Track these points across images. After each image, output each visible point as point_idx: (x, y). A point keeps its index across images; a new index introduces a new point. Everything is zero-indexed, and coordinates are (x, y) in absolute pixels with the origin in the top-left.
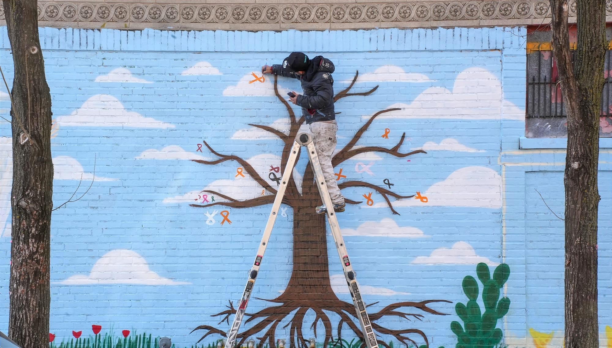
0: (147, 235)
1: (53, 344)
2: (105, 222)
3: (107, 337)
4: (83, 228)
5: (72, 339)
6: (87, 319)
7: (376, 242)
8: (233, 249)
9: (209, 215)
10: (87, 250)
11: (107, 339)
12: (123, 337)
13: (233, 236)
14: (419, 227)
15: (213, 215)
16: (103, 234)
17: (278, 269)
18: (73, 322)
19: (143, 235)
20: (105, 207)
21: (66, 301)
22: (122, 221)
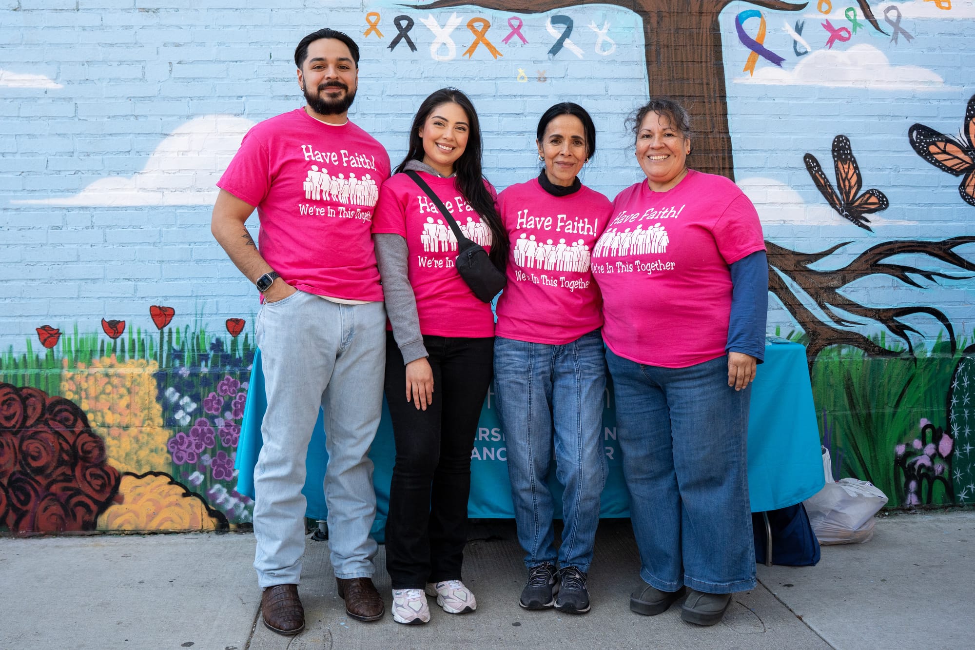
0: (283, 80)
1: (55, 353)
2: (178, 45)
3: (189, 335)
4: (121, 63)
5: (103, 342)
6: (136, 290)
7: (840, 101)
8: (501, 115)
9: (440, 29)
10: (132, 118)
11: (189, 342)
12: (229, 337)
13: (498, 82)
14: (935, 68)
15: (449, 29)
16: (173, 75)
17: (611, 165)
18: (103, 299)
19: (274, 80)
20: (177, 10)
21: (84, 247)
22: (220, 44)
